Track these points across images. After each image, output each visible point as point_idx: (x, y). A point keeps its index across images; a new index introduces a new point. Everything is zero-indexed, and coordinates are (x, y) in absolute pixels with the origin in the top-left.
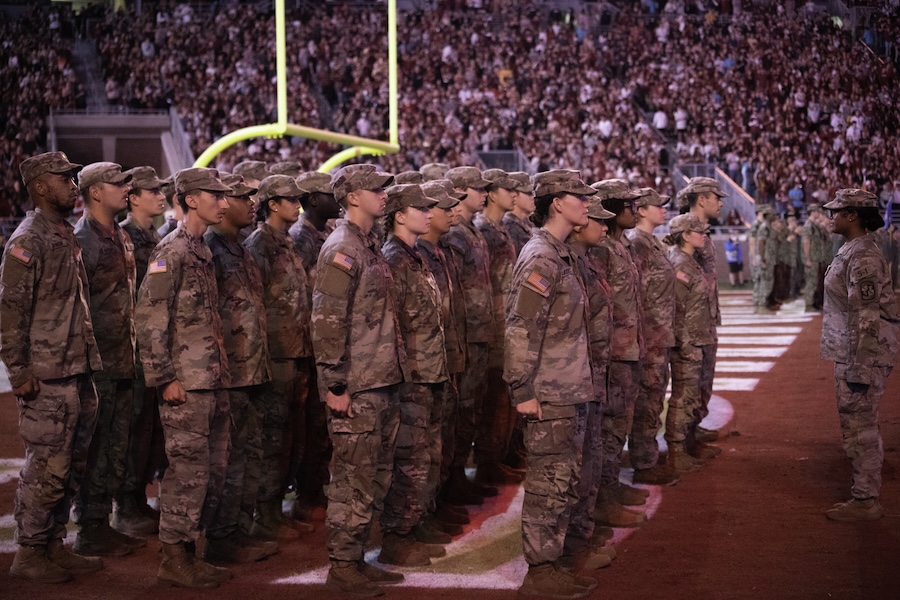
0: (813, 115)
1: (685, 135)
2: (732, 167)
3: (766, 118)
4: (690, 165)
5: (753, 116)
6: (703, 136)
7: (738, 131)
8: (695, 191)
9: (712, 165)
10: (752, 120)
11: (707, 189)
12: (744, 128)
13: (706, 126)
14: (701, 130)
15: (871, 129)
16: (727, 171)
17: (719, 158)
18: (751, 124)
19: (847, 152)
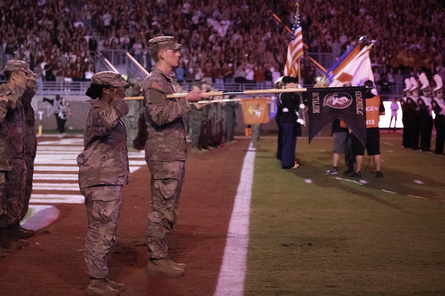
0: (195, 20)
1: (109, 30)
2: (137, 52)
3: (164, 20)
4: (109, 50)
5: (154, 19)
6: (119, 31)
7: (144, 28)
8: (10, 70)
9: (123, 51)
10: (154, 21)
11: (17, 68)
12: (147, 27)
13: (122, 25)
14: (118, 27)
15: (235, 29)
16: (133, 55)
17: (129, 47)
18: (153, 24)
19: (217, 44)
